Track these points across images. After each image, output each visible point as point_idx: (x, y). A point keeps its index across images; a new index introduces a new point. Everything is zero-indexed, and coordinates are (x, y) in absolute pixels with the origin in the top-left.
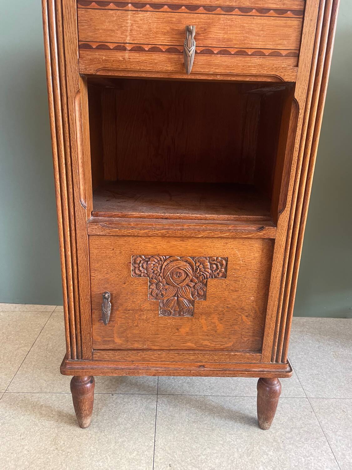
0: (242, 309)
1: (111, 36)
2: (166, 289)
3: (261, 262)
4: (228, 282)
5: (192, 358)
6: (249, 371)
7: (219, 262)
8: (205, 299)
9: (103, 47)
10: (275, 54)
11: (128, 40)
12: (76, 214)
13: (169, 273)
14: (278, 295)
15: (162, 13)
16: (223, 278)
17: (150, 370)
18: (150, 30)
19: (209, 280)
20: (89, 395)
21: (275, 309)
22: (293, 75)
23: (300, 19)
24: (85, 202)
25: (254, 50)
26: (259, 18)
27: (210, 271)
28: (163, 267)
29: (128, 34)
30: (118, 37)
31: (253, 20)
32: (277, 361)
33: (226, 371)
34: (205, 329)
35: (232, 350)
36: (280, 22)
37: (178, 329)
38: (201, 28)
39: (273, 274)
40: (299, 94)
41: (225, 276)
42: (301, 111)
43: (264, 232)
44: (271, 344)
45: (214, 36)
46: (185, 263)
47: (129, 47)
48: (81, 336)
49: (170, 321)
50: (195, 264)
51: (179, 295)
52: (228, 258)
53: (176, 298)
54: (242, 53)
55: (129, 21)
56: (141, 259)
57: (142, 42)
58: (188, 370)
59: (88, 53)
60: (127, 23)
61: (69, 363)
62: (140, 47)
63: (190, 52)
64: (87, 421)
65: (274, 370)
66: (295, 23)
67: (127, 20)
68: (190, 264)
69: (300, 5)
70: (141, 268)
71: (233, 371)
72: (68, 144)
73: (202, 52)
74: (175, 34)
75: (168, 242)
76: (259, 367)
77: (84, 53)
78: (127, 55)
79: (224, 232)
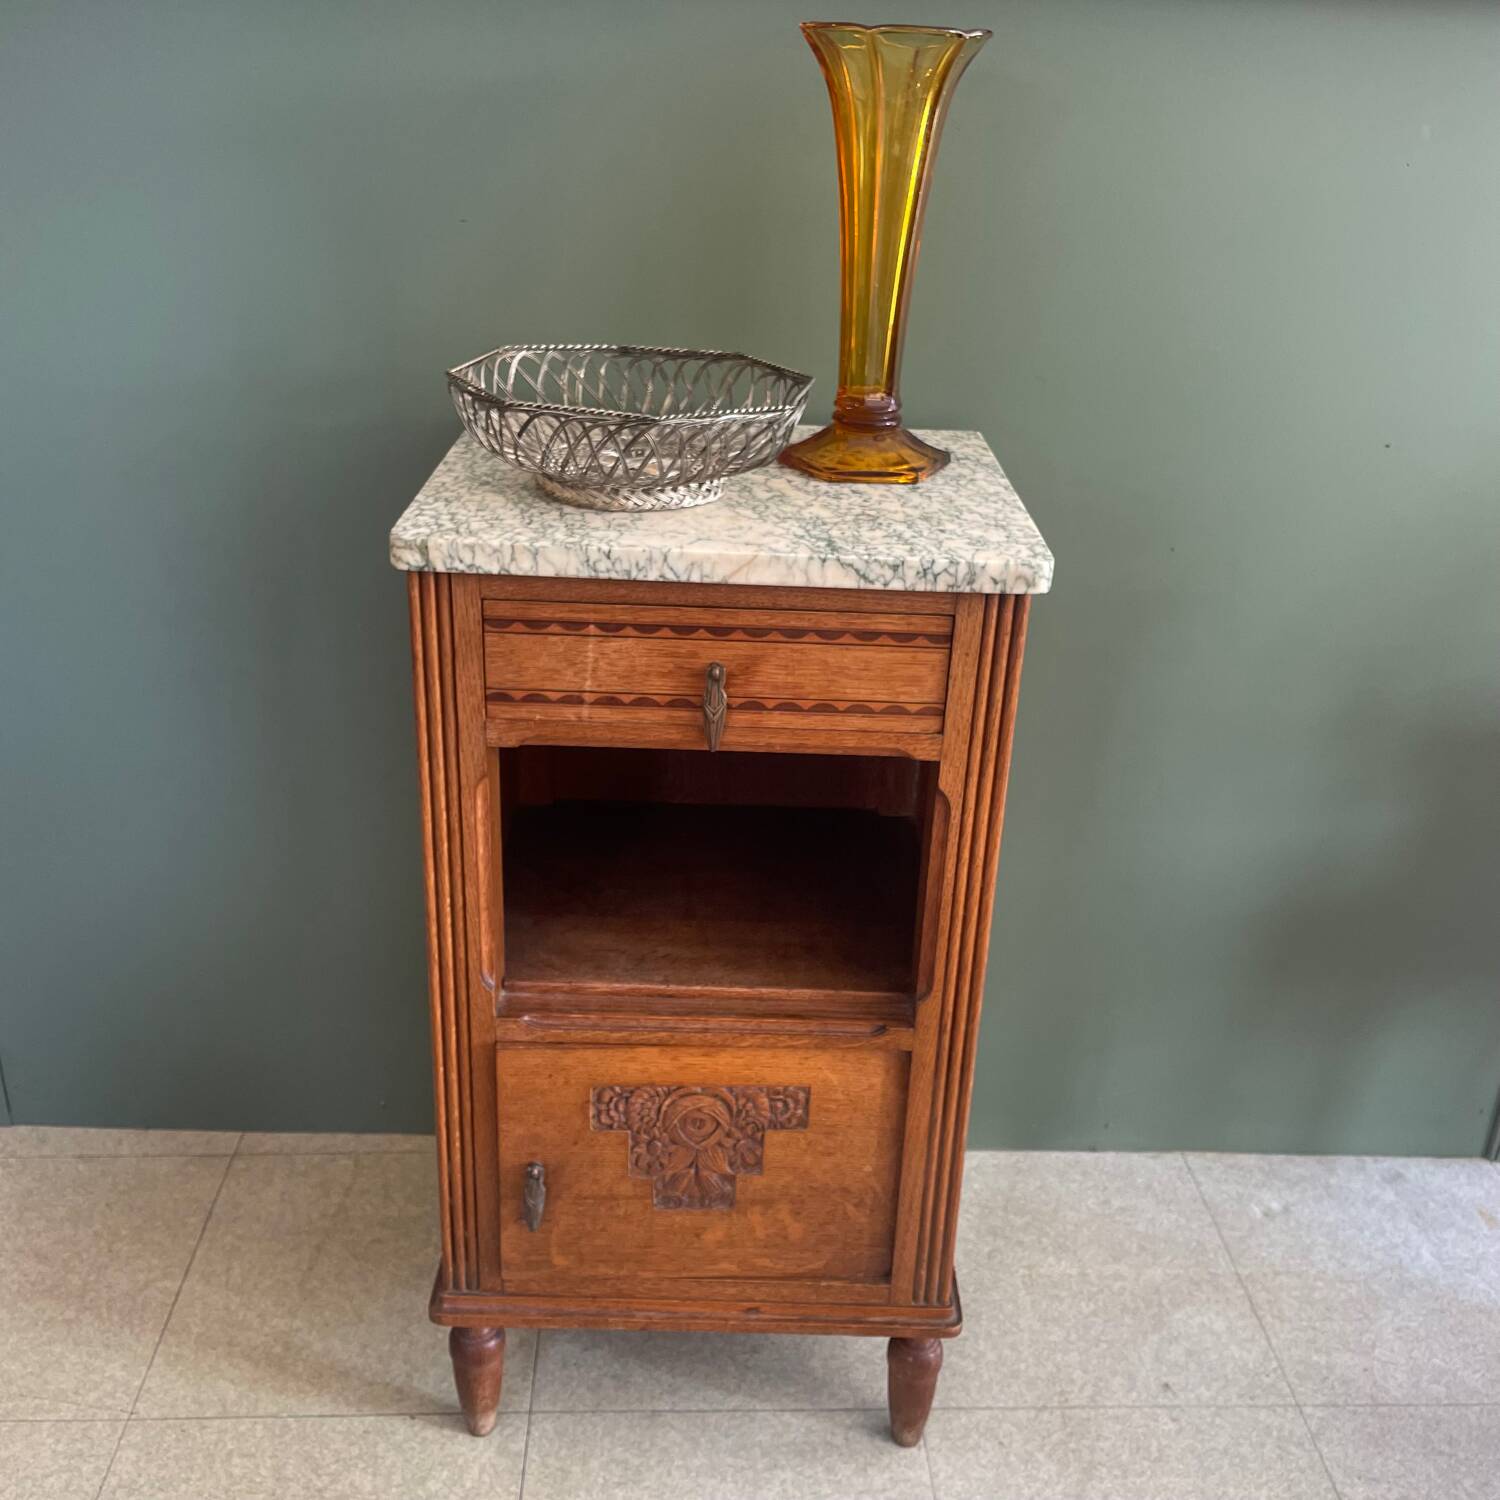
0: (846, 1191)
1: (555, 680)
2: (670, 1154)
3: (884, 1095)
4: (811, 1136)
5: (732, 1291)
6: (861, 1322)
7: (792, 1097)
8: (761, 1173)
9: (534, 698)
10: (896, 710)
11: (588, 685)
12: (472, 1002)
13: (676, 1121)
14: (923, 1165)
15: (659, 641)
16: (800, 1129)
17: (634, 1316)
18: (633, 668)
19: (769, 1133)
20: (493, 1365)
21: (919, 1192)
22: (933, 750)
23: (943, 650)
24: (491, 975)
25: (850, 704)
26: (858, 647)
27: (768, 1114)
28: (664, 1108)
29: (588, 675)
30: (568, 681)
31: (844, 652)
32: (927, 1299)
33: (806, 1321)
34: (760, 1233)
35: (823, 1277)
36: (903, 655)
37: (698, 1236)
38: (739, 664)
39: (910, 1123)
40: (949, 781)
41: (803, 1123)
42: (956, 813)
43: (888, 1038)
44: (911, 1264)
45: (765, 679)
46: (712, 1100)
47: (587, 697)
48: (477, 1243)
49: (681, 1218)
50: (737, 1100)
51: (700, 1167)
52: (810, 1088)
53: (693, 1171)
54: (825, 708)
55: (590, 654)
56: (612, 1094)
57: (619, 689)
58: (721, 1319)
59: (504, 708)
60: (587, 657)
61: (448, 1299)
62: (613, 698)
63: (714, 715)
64: (488, 1421)
65: (918, 1321)
66: (936, 657)
67: (586, 652)
68: (724, 1101)
69: (943, 626)
70: (613, 1113)
71: (827, 1321)
72: (458, 870)
73: (743, 707)
74: (687, 676)
75: (675, 1059)
76: (884, 1313)
77: (495, 709)
78: (585, 711)
79: (798, 1037)
